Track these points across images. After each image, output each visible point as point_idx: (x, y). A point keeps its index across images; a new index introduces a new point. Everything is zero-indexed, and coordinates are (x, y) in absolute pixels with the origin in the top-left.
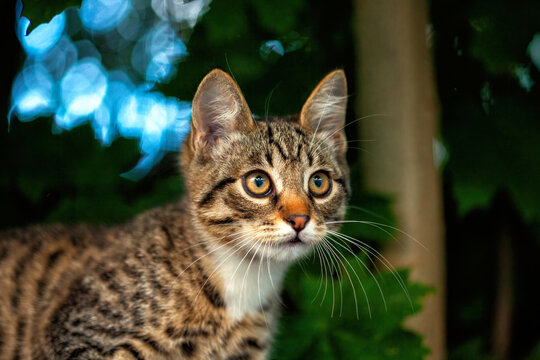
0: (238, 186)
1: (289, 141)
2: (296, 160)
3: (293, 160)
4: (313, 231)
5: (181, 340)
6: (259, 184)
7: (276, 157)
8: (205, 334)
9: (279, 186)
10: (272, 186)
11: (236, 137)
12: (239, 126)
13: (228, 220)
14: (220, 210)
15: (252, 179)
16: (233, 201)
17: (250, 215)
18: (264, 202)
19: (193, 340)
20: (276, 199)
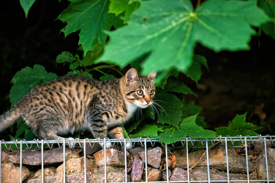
0: (136, 93)
1: (147, 83)
2: (148, 88)
3: (147, 88)
4: (151, 103)
5: (116, 115)
6: (140, 92)
7: (144, 87)
8: (122, 116)
9: (145, 94)
10: (143, 93)
11: (135, 82)
12: (136, 79)
13: (133, 99)
14: (131, 97)
15: (139, 92)
16: (135, 95)
17: (138, 99)
18: (141, 96)
19: (119, 116)
20: (144, 96)
